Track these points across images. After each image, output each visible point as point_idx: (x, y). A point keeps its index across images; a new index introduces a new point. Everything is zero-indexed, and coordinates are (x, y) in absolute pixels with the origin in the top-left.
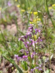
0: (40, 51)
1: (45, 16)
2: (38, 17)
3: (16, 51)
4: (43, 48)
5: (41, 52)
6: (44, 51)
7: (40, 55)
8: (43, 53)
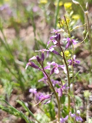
0: (79, 78)
1: (87, 12)
2: (72, 13)
3: (35, 79)
4: (87, 72)
5: (82, 80)
6: (87, 77)
7: (80, 85)
8: (85, 82)
